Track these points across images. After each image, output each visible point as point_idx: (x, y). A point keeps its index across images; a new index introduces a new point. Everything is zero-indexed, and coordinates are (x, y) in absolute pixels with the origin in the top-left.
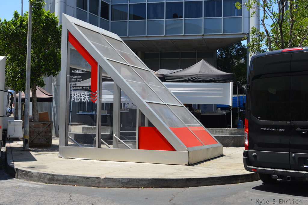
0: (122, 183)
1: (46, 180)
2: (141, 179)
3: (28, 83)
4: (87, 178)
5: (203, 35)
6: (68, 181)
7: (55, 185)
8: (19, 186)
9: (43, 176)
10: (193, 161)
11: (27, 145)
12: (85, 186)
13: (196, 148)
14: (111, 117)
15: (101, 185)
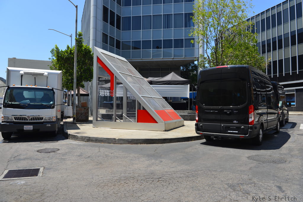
0: (128, 141)
1: (86, 140)
2: (139, 139)
3: (75, 85)
4: (108, 139)
5: (173, 58)
6: (98, 140)
7: (90, 143)
8: (71, 144)
9: (84, 138)
10: (167, 129)
11: (75, 120)
12: (108, 143)
13: (169, 122)
14: (122, 104)
15: (116, 143)
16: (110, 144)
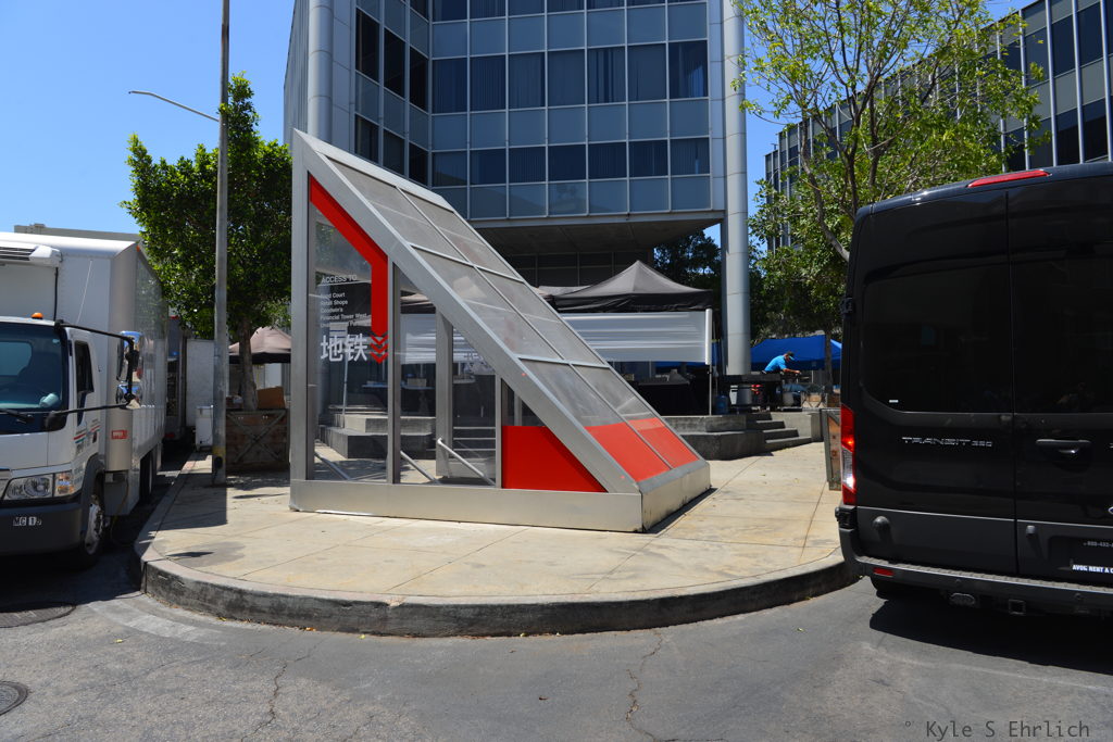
0: (458, 619)
1: (221, 608)
2: (519, 606)
4: (345, 606)
5: (629, 215)
6: (286, 612)
9: (212, 593)
11: (223, 468)
12: (340, 630)
13: (657, 478)
15: (389, 628)
16: (351, 634)
